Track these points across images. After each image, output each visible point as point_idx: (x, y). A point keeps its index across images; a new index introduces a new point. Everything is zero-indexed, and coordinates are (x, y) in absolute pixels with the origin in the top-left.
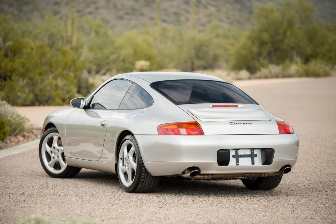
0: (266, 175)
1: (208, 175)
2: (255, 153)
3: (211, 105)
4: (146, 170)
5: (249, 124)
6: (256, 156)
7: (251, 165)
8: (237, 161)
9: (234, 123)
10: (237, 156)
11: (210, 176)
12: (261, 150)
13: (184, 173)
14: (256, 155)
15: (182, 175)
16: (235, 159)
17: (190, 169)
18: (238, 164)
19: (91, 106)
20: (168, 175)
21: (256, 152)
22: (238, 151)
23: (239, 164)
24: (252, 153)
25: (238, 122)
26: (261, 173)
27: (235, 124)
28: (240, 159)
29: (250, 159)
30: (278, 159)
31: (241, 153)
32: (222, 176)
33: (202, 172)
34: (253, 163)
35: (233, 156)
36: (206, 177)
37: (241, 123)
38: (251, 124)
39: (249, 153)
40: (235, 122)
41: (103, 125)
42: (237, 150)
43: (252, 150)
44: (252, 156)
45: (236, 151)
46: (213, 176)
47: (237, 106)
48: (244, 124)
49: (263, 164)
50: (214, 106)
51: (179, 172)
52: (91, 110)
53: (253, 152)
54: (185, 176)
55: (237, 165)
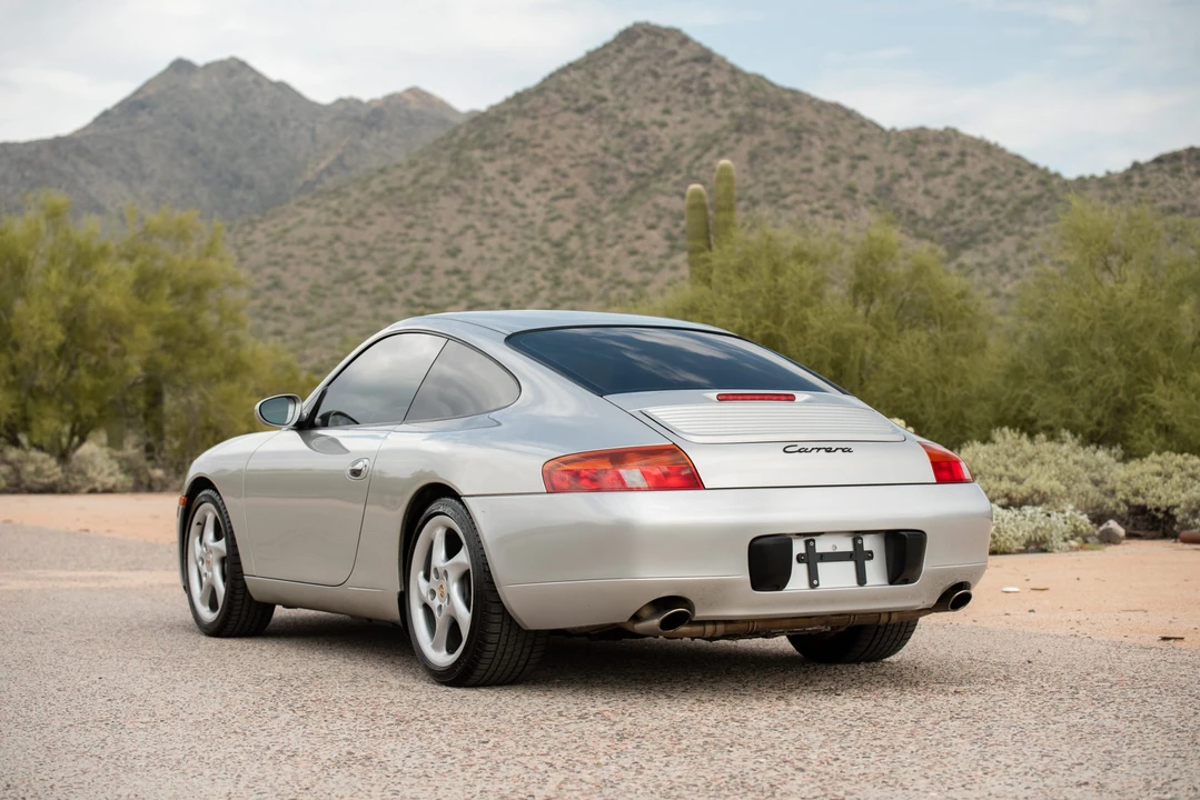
0: (894, 618)
1: (715, 622)
2: (866, 548)
3: (713, 394)
4: (504, 612)
5: (843, 450)
6: (870, 556)
7: (856, 584)
8: (813, 576)
9: (796, 449)
10: (812, 559)
11: (721, 628)
12: (883, 534)
13: (636, 618)
14: (871, 552)
15: (629, 627)
16: (804, 567)
17: (661, 604)
18: (815, 582)
19: (317, 420)
20: (580, 628)
21: (869, 543)
22: (814, 541)
23: (818, 585)
24: (858, 546)
25: (809, 446)
26: (879, 614)
27: (799, 451)
28: (822, 567)
29: (851, 565)
30: (937, 564)
31: (822, 546)
32: (760, 625)
33: (700, 614)
34: (861, 579)
35: (799, 559)
36: (709, 629)
37: (819, 449)
38: (849, 450)
39: (846, 545)
40: (800, 445)
41: (356, 473)
42: (810, 537)
43: (857, 535)
44: (859, 557)
45: (807, 542)
46: (730, 627)
47: (791, 398)
48: (828, 450)
49: (892, 582)
50: (721, 398)
51: (622, 616)
52: (320, 432)
53: (859, 542)
54: (640, 627)
55: (812, 586)
